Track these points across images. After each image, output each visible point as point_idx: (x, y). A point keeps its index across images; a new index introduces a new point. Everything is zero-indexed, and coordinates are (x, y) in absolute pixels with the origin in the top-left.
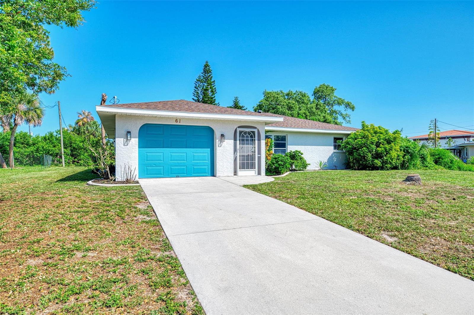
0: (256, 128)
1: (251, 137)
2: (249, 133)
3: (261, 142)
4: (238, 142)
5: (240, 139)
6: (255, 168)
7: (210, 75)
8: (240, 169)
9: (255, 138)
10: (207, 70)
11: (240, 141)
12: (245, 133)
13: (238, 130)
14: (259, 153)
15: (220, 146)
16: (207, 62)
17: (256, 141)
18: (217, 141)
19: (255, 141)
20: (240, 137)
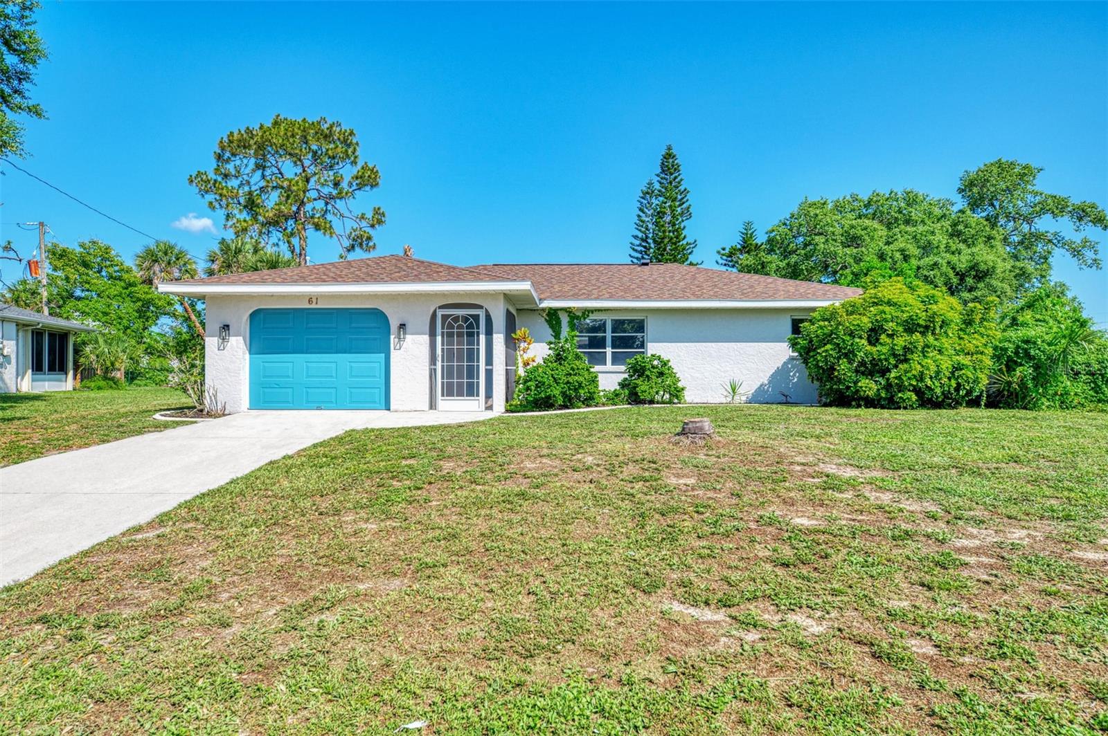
0: (480, 307)
1: (470, 326)
2: (466, 319)
3: (492, 338)
4: (439, 339)
5: (443, 333)
6: (478, 395)
7: (676, 178)
8: (443, 395)
9: (478, 328)
10: (669, 165)
11: (443, 337)
12: (456, 319)
13: (440, 313)
14: (489, 361)
15: (398, 347)
16: (669, 148)
17: (482, 338)
18: (392, 337)
19: (478, 336)
20: (443, 328)
